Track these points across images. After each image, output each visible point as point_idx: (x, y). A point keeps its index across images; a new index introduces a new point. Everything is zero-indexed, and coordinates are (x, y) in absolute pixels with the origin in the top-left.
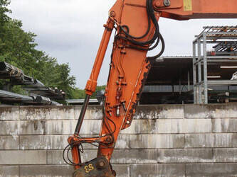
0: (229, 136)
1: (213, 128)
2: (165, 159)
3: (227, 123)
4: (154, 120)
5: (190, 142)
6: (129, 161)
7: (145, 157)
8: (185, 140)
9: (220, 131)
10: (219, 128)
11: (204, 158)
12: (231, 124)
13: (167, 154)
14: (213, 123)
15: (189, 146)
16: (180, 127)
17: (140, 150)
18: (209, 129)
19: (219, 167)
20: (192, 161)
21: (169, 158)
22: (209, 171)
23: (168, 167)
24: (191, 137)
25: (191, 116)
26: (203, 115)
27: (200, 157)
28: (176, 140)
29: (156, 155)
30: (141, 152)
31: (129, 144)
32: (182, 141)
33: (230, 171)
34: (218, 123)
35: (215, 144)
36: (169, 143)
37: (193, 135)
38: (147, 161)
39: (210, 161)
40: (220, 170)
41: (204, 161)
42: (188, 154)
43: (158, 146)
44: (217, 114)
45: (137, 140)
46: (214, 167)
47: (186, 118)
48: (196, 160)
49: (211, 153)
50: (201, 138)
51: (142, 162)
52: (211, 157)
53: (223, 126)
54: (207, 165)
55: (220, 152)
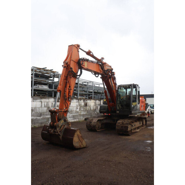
0: (46, 108)
1: (42, 106)
9: (44, 107)
10: (43, 106)
12: (47, 104)
14: (42, 103)
15: (34, 112)
18: (40, 106)
19: (43, 120)
20: (35, 118)
22: (40, 122)
24: (35, 109)
25: (35, 101)
26: (39, 100)
27: (37, 116)
33: (46, 121)
35: (42, 111)
41: (38, 118)
44: (43, 100)
46: (41, 120)
47: (33, 101)
48: (36, 118)
49: (41, 115)
50: (38, 109)
52: (40, 117)
53: (44, 105)
54: (39, 120)
55: (43, 114)
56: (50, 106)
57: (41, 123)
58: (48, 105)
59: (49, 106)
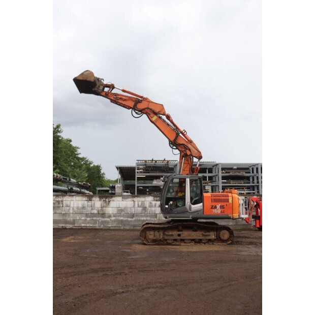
0: (141, 209)
1: (134, 205)
2: (113, 218)
3: (140, 203)
4: (109, 202)
5: (124, 211)
6: (98, 219)
7: (105, 217)
8: (122, 210)
10: (136, 205)
11: (130, 218)
12: (142, 204)
13: (114, 216)
14: (134, 203)
15: (123, 213)
16: (120, 205)
17: (103, 214)
18: (132, 206)
20: (125, 219)
21: (115, 218)
22: (132, 224)
23: (114, 222)
24: (125, 209)
25: (124, 200)
26: (130, 199)
27: (128, 217)
28: (118, 210)
29: (110, 216)
30: (103, 215)
31: (98, 211)
32: (120, 211)
34: (136, 203)
35: (134, 212)
36: (115, 211)
37: (125, 208)
38: (105, 219)
39: (131, 219)
40: (136, 223)
42: (123, 216)
43: (110, 213)
44: (136, 199)
45: (102, 210)
46: (134, 222)
48: (126, 219)
49: (133, 216)
50: (129, 210)
51: (103, 219)
52: (132, 218)
53: (138, 204)
54: (131, 221)
55: (137, 216)
56: (147, 206)
57: (134, 226)
58: (144, 204)
59: (145, 206)
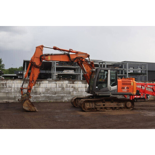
1: (56, 86)
2: (43, 95)
3: (60, 85)
4: (40, 84)
5: (50, 90)
6: (32, 95)
7: (37, 94)
8: (48, 90)
9: (58, 87)
11: (54, 95)
12: (61, 85)
13: (43, 94)
14: (56, 85)
16: (47, 86)
17: (35, 92)
19: (57, 97)
20: (50, 95)
22: (55, 98)
23: (43, 97)
24: (50, 89)
25: (50, 83)
26: (54, 83)
27: (53, 94)
28: (46, 90)
29: (40, 94)
32: (47, 90)
33: (60, 98)
34: (58, 85)
35: (56, 91)
36: (44, 90)
37: (51, 88)
38: (37, 95)
41: (53, 95)
43: (41, 91)
44: (58, 82)
45: (35, 89)
46: (56, 97)
47: (49, 83)
48: (51, 95)
49: (55, 93)
50: (53, 89)
51: (36, 96)
55: (58, 93)
56: (65, 87)
57: (56, 100)
59: (63, 87)
